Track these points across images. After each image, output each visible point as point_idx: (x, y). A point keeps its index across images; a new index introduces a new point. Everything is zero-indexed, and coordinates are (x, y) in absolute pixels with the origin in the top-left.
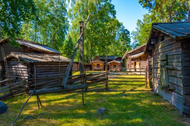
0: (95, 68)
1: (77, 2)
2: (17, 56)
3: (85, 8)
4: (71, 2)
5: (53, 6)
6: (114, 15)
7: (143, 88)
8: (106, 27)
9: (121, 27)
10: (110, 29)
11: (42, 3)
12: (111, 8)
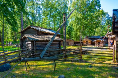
0: (85, 44)
1: (73, 2)
2: (27, 37)
3: (79, 4)
4: (70, 1)
5: (60, 6)
6: (99, 8)
7: (111, 62)
8: (93, 16)
9: (107, 15)
10: (96, 18)
11: (53, 5)
12: (97, 3)
